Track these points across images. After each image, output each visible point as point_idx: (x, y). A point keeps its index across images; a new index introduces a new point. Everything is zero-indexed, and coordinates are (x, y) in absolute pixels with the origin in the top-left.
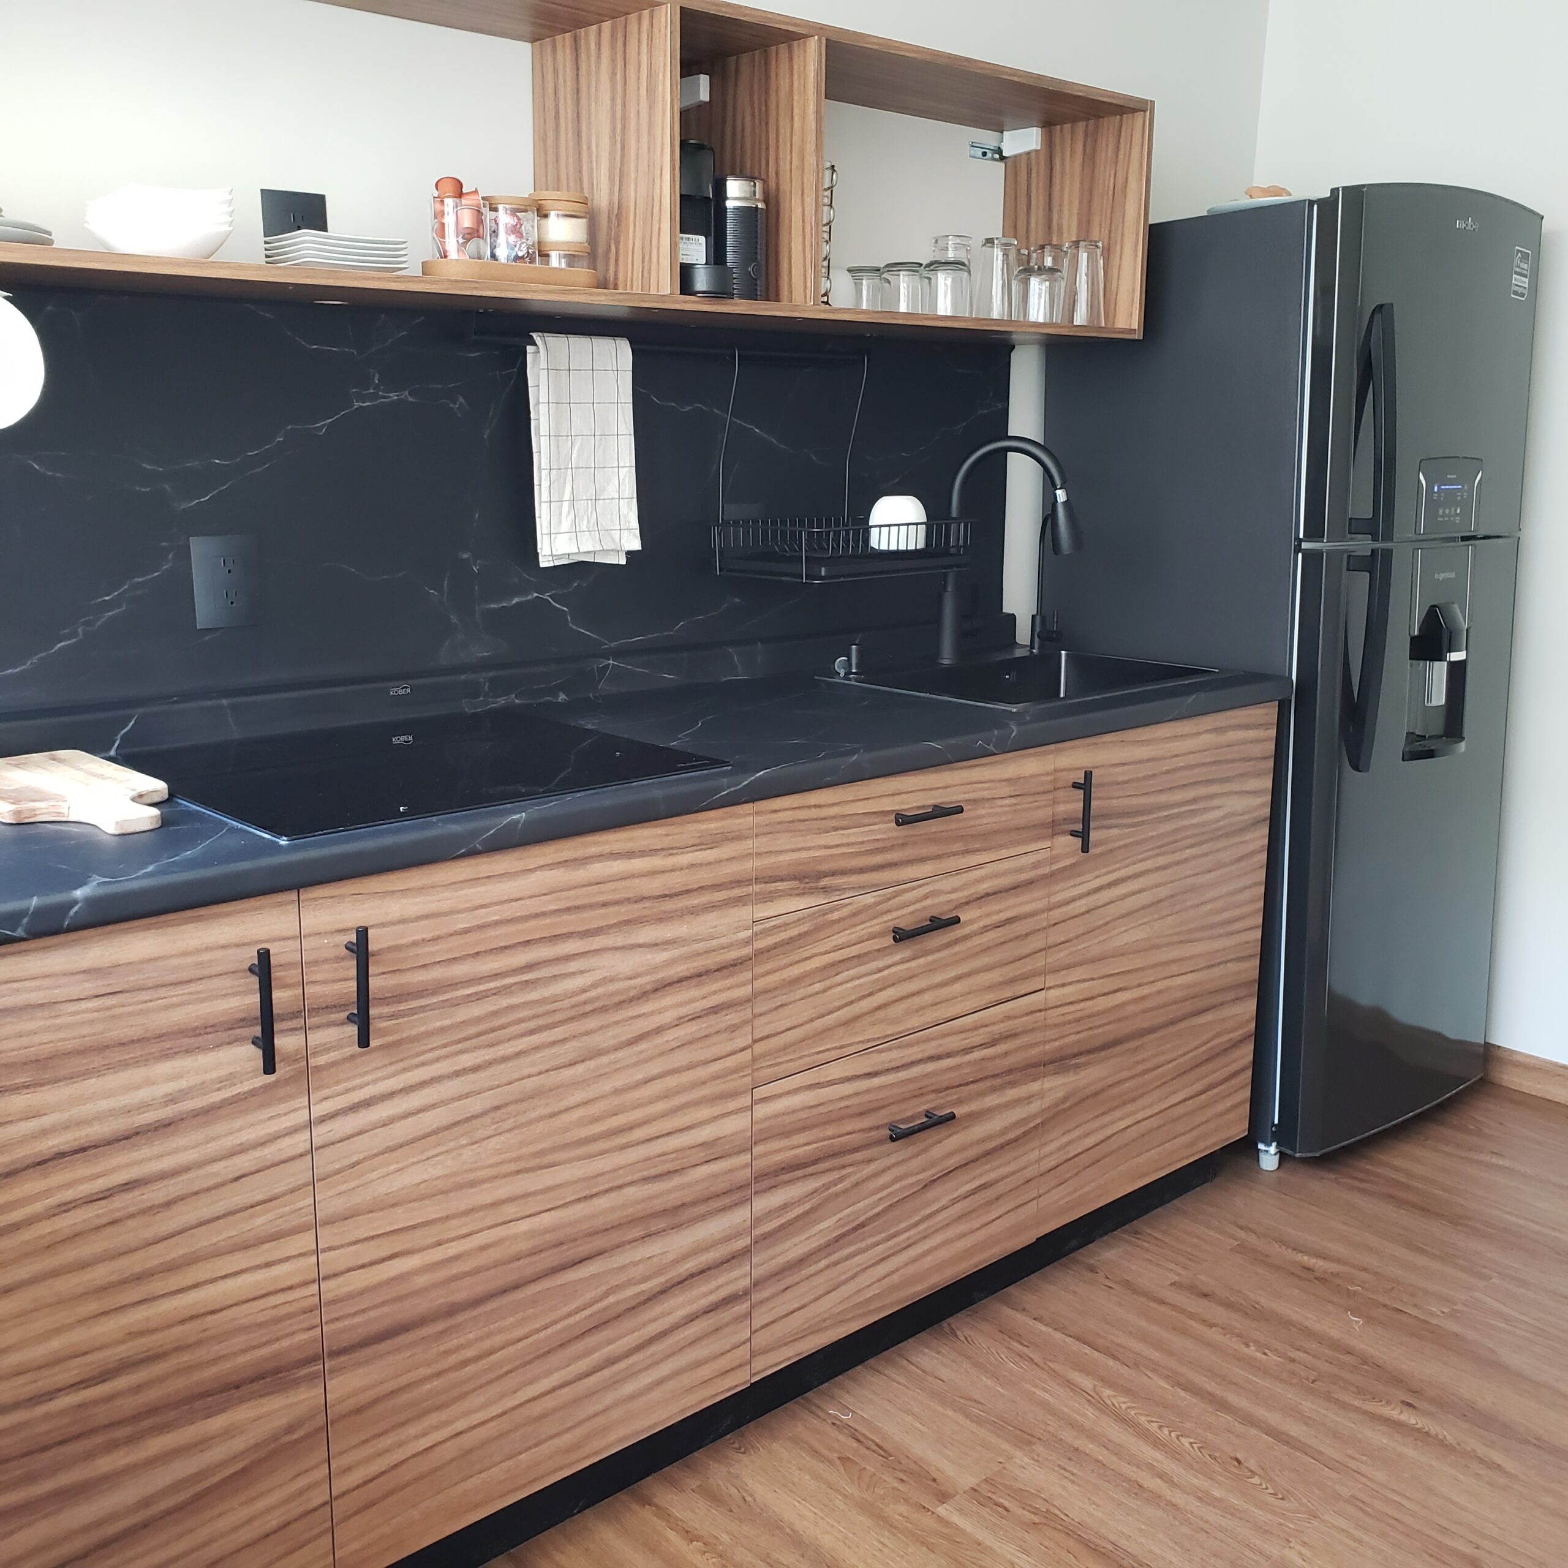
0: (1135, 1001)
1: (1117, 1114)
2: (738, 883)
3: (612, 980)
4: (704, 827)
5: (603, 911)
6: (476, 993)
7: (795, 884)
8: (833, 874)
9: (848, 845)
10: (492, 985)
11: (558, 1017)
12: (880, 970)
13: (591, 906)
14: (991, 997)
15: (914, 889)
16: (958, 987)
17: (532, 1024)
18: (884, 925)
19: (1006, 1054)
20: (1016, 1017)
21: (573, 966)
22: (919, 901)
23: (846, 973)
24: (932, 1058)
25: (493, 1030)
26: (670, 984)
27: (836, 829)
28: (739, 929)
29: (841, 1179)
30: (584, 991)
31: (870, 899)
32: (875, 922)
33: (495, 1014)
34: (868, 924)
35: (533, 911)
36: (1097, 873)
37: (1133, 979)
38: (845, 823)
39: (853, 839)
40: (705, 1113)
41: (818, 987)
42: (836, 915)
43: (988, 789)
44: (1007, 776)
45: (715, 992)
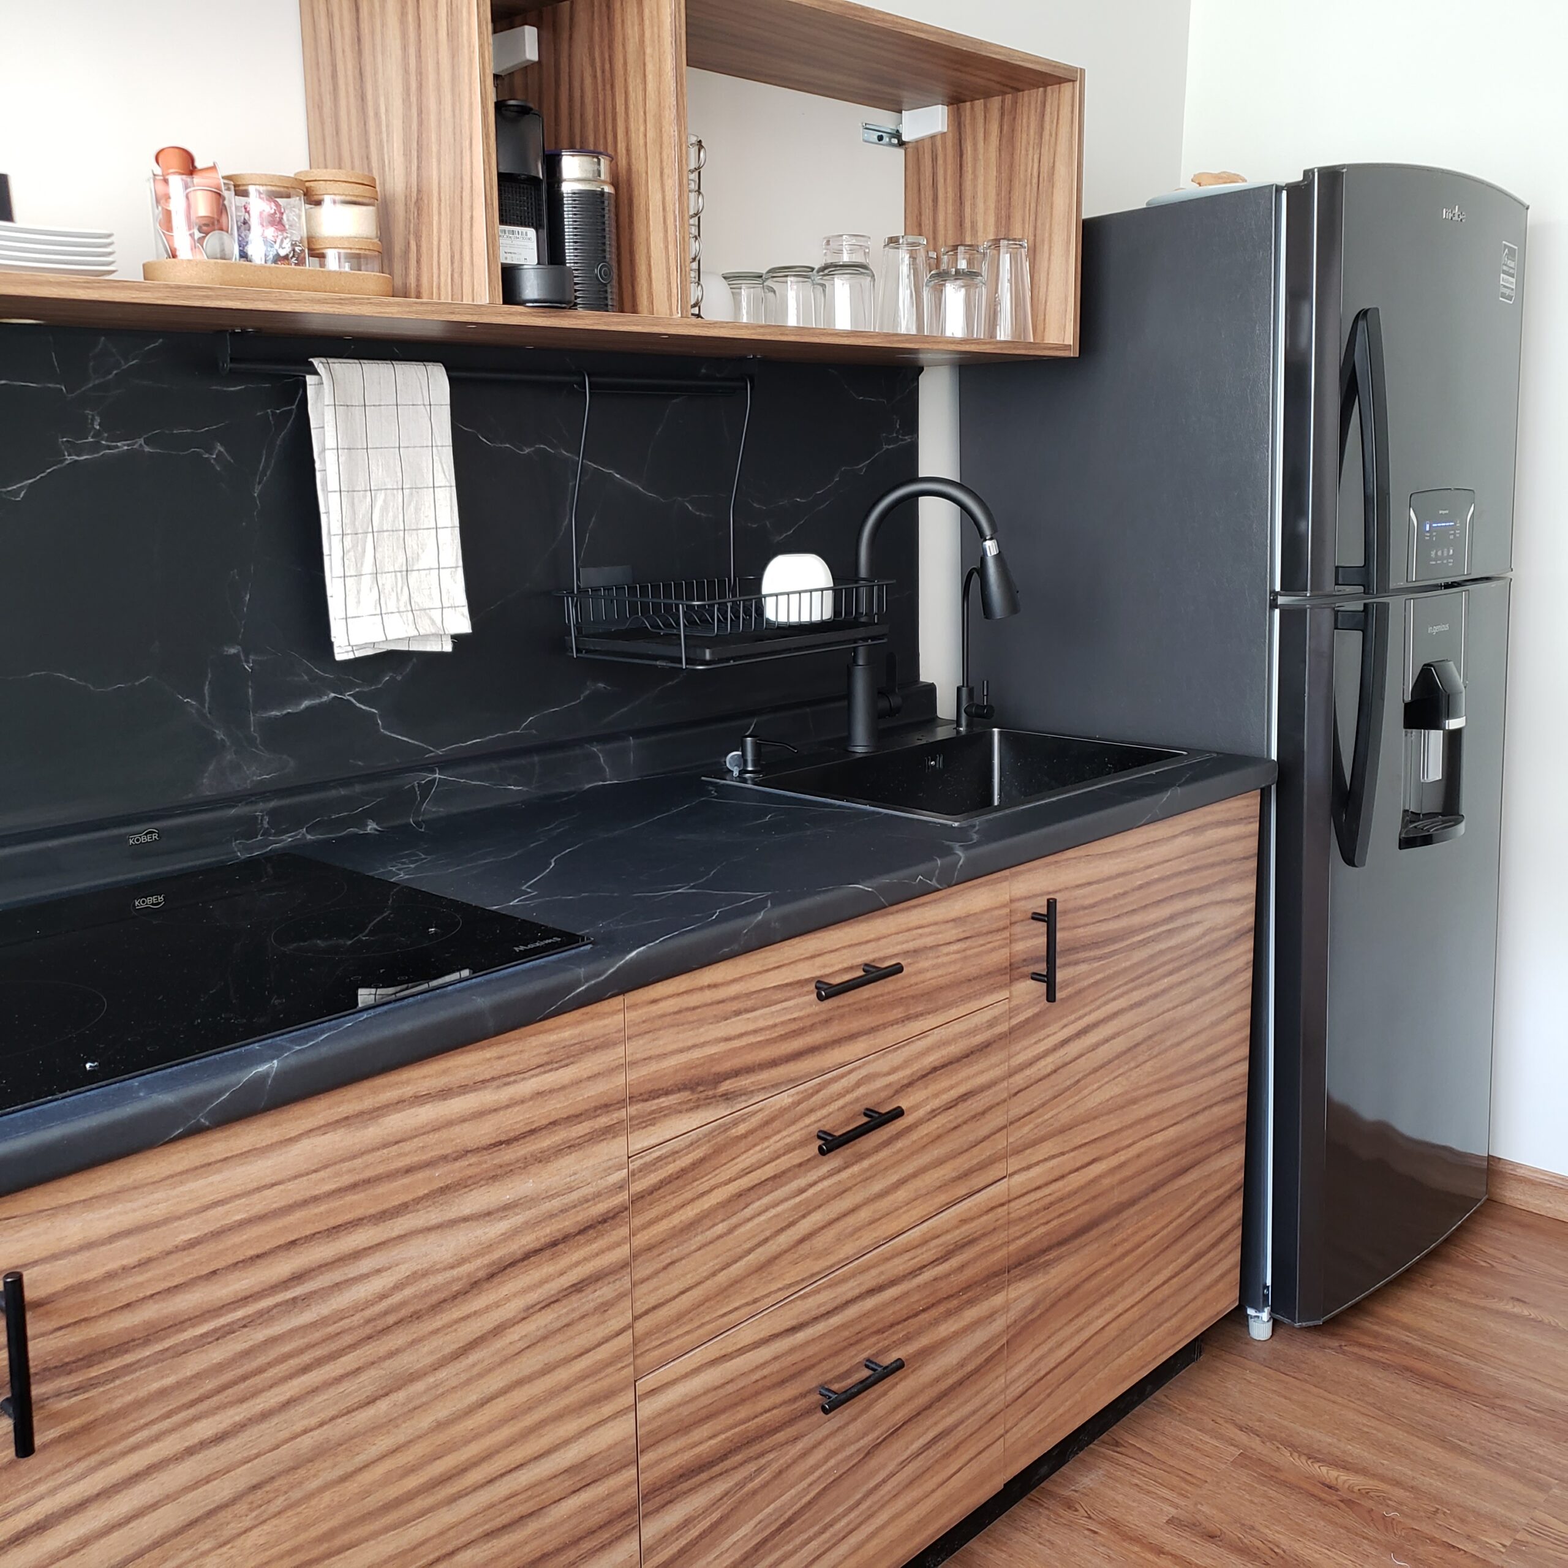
0: (1112, 1171)
1: (1094, 1312)
2: (606, 1107)
3: (425, 1274)
4: (553, 1037)
5: (406, 1180)
6: (215, 1330)
7: (685, 1095)
8: (736, 1073)
9: (755, 1032)
10: (240, 1314)
11: (348, 1339)
12: (802, 1191)
13: (390, 1176)
14: (943, 1198)
15: (842, 1076)
16: (902, 1195)
17: (306, 1358)
18: (803, 1132)
19: (962, 1267)
20: (972, 1219)
21: (365, 1265)
22: (848, 1091)
23: (758, 1204)
24: (872, 1292)
25: (244, 1378)
26: (512, 1264)
27: (738, 1013)
28: (609, 1171)
29: (760, 1471)
30: (383, 1297)
31: (785, 1099)
32: (793, 1129)
33: (247, 1354)
34: (785, 1133)
35: (298, 1197)
36: (1065, 1021)
37: (1109, 1145)
38: (749, 1003)
39: (761, 1024)
40: (571, 1426)
41: (720, 1228)
42: (742, 1129)
43: (931, 934)
44: (953, 914)
45: (578, 1263)
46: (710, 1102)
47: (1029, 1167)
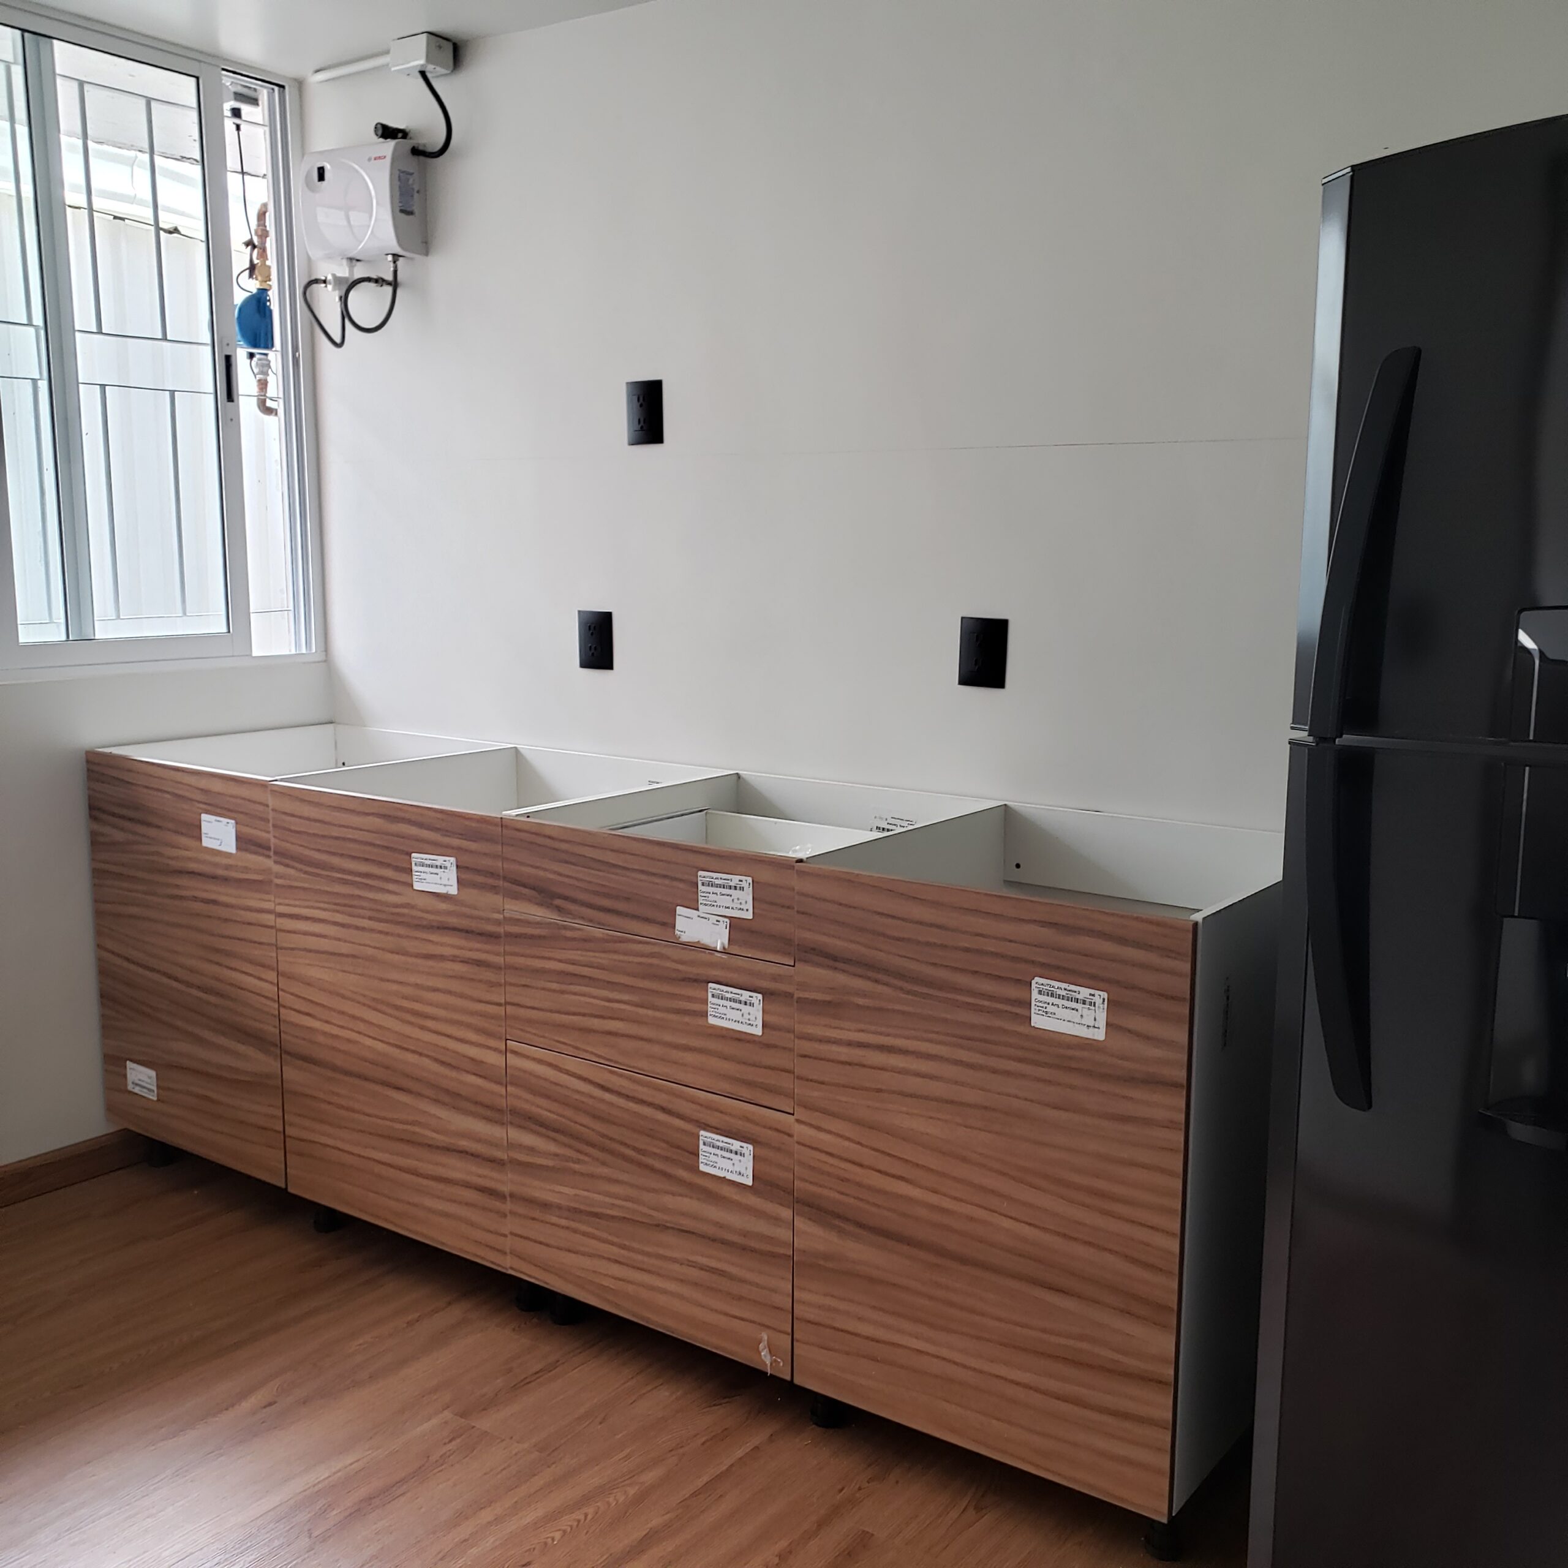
2: (492, 874)
7: (533, 893)
8: (566, 898)
9: (576, 879)
14: (725, 1086)
16: (689, 1057)
20: (757, 1124)
21: (391, 886)
22: (642, 955)
26: (448, 928)
27: (566, 862)
28: (493, 910)
29: (578, 1161)
31: (598, 933)
32: (603, 955)
34: (597, 954)
39: (580, 876)
40: (472, 1036)
41: (555, 986)
42: (569, 934)
45: (477, 950)
46: (549, 906)
47: (819, 1128)
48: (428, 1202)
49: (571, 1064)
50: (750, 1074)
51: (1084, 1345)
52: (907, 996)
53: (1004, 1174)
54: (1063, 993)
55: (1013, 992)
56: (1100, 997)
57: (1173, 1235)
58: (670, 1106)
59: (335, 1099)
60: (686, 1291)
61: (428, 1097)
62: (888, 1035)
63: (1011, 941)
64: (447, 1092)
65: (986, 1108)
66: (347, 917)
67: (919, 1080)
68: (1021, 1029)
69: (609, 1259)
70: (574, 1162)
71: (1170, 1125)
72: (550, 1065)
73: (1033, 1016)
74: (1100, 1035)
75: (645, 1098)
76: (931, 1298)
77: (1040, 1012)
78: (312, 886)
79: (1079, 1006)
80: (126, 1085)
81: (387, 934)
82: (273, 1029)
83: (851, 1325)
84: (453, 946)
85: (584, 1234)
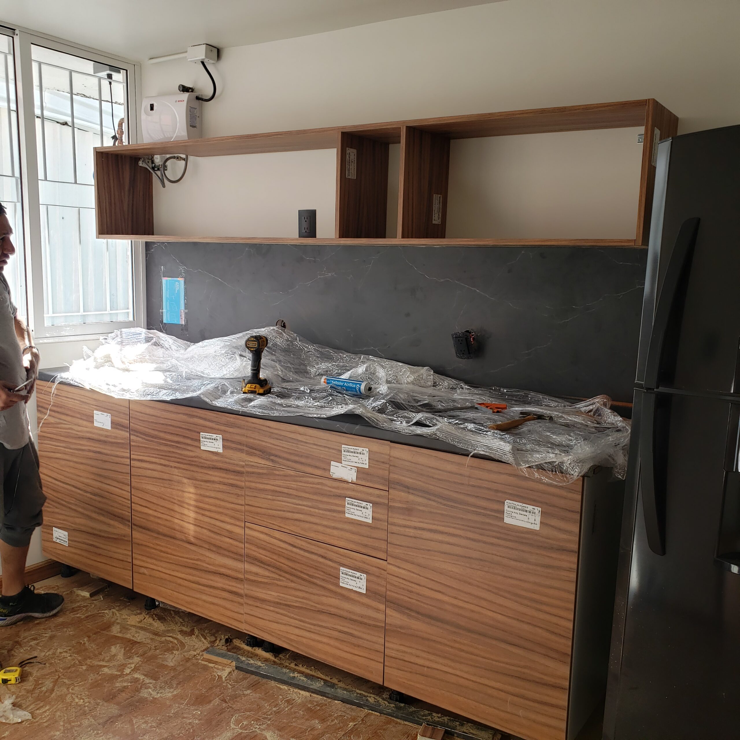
2: (240, 444)
3: (200, 458)
4: (228, 419)
7: (261, 453)
8: (276, 456)
9: (283, 447)
12: (297, 505)
15: (312, 478)
16: (335, 532)
22: (314, 484)
23: (282, 498)
26: (217, 468)
27: (277, 439)
28: (240, 460)
29: (279, 580)
31: (292, 473)
33: (170, 452)
34: (290, 482)
38: (281, 438)
41: (270, 497)
42: (277, 473)
45: (232, 479)
46: (268, 459)
47: (399, 567)
48: (204, 597)
49: (277, 534)
50: (365, 541)
51: (526, 671)
52: (443, 507)
53: (489, 591)
54: (520, 507)
55: (496, 506)
56: (537, 510)
57: (569, 620)
58: (326, 555)
59: (158, 547)
60: (332, 642)
61: (206, 548)
62: (434, 524)
63: (495, 483)
64: (215, 545)
65: (481, 560)
66: (167, 461)
67: (449, 546)
68: (500, 524)
69: (294, 627)
70: (277, 580)
71: (570, 570)
72: (266, 534)
73: (505, 517)
74: (537, 527)
75: (313, 551)
76: (452, 647)
77: (508, 516)
78: (150, 446)
79: (527, 514)
80: (52, 539)
81: (187, 470)
82: (127, 513)
83: (413, 659)
84: (220, 477)
85: (282, 614)
